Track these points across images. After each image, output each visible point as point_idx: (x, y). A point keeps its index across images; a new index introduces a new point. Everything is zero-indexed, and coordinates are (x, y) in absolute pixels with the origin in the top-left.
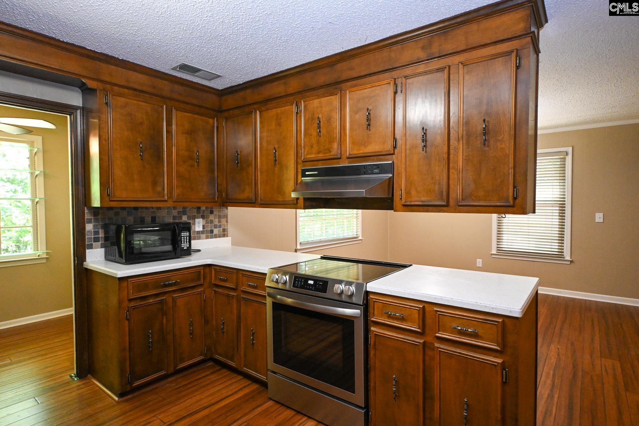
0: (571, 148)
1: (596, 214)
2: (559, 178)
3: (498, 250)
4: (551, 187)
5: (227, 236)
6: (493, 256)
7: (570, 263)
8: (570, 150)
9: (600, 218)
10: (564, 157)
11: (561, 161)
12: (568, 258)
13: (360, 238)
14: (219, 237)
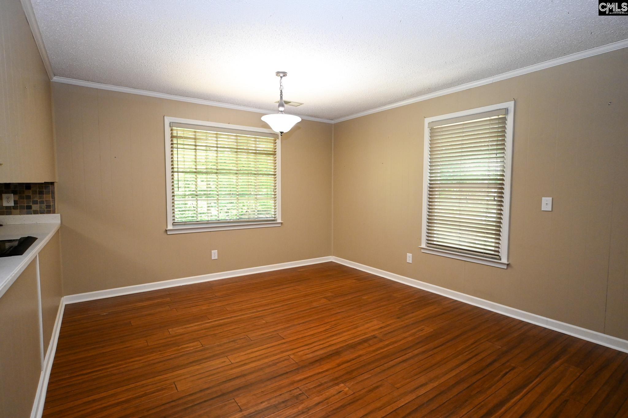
0: (513, 102)
1: (543, 198)
2: (495, 147)
3: (428, 243)
4: (487, 160)
5: (54, 212)
6: (423, 251)
7: (507, 267)
8: (510, 105)
9: (547, 204)
10: (504, 116)
11: (499, 123)
12: (504, 260)
13: (279, 221)
14: (41, 213)
